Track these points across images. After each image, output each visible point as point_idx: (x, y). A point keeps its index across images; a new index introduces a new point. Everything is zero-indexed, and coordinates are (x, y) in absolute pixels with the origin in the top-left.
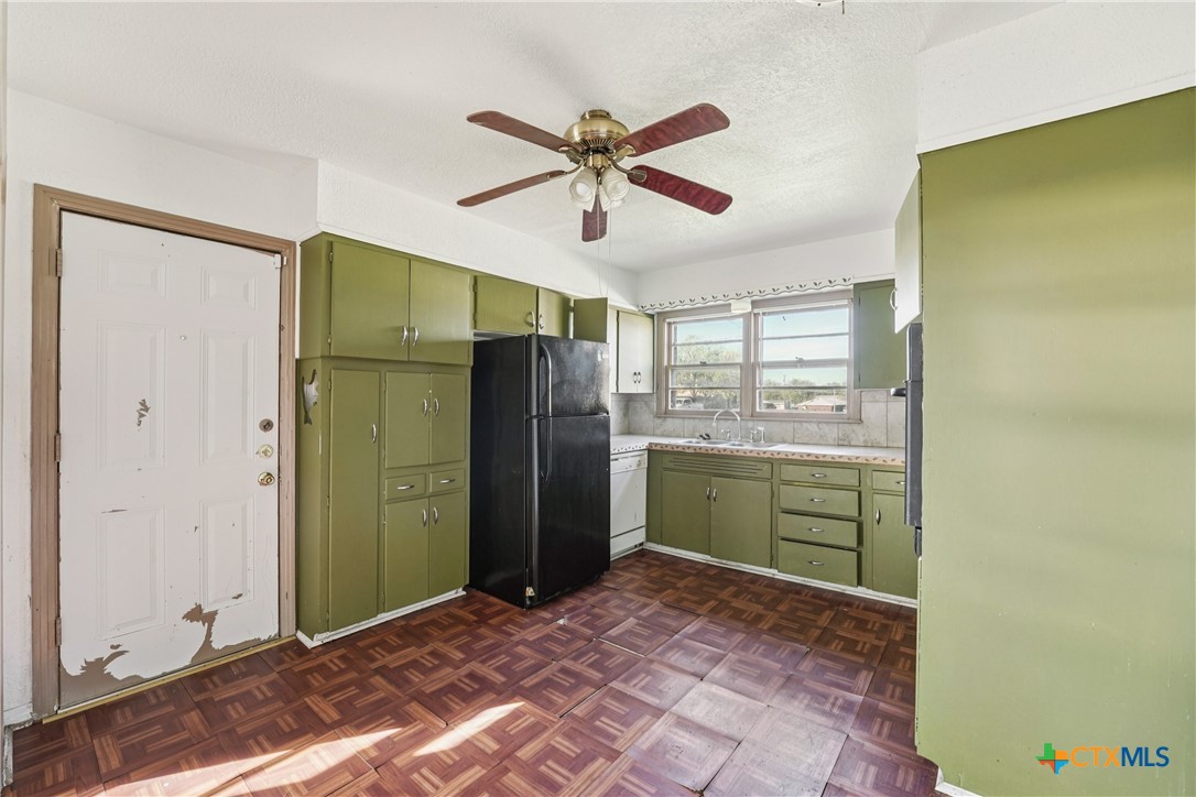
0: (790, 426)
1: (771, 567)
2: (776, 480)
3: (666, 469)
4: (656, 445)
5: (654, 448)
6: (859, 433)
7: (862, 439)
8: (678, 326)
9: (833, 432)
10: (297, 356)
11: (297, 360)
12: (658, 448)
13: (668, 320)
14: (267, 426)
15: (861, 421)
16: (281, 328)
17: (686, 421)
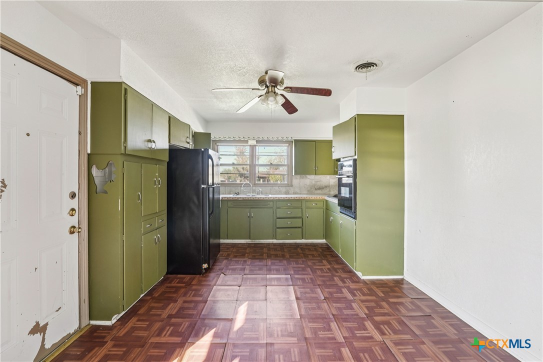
0: (269, 188)
1: (273, 239)
2: (275, 208)
3: (230, 207)
4: (225, 198)
5: (224, 199)
6: (292, 190)
7: (292, 192)
8: (220, 147)
9: (283, 189)
10: (89, 152)
11: (89, 154)
12: (226, 199)
13: (217, 144)
14: (73, 196)
15: (292, 186)
16: (80, 133)
17: (226, 187)
